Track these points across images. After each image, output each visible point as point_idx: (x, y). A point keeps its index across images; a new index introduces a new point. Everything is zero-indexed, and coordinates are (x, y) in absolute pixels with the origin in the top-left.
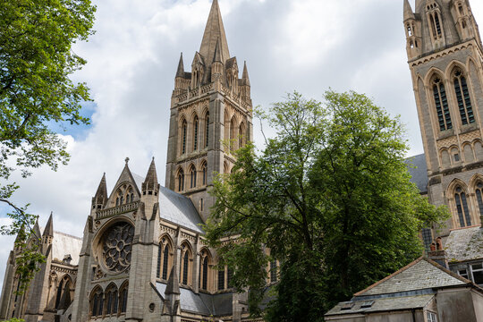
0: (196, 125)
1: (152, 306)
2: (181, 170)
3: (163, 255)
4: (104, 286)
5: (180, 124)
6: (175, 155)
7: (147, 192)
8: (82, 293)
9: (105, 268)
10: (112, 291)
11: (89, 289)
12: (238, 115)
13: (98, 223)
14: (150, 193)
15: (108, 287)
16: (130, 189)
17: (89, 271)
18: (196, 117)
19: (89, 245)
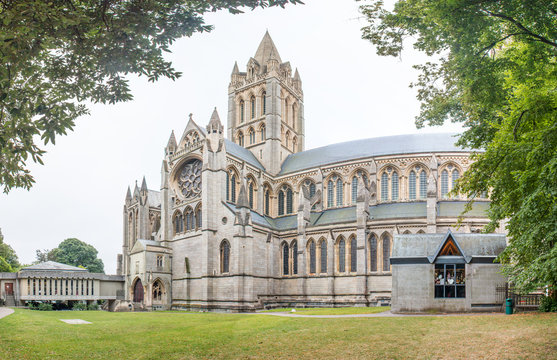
0: (253, 102)
1: (225, 220)
2: (241, 133)
3: (230, 182)
4: (182, 209)
5: (238, 103)
6: (234, 123)
7: (212, 131)
8: (166, 217)
9: (181, 197)
10: (189, 212)
11: (171, 213)
12: (291, 97)
13: (171, 164)
14: (215, 132)
15: (186, 210)
16: (196, 134)
17: (170, 200)
18: (253, 97)
19: (166, 181)
